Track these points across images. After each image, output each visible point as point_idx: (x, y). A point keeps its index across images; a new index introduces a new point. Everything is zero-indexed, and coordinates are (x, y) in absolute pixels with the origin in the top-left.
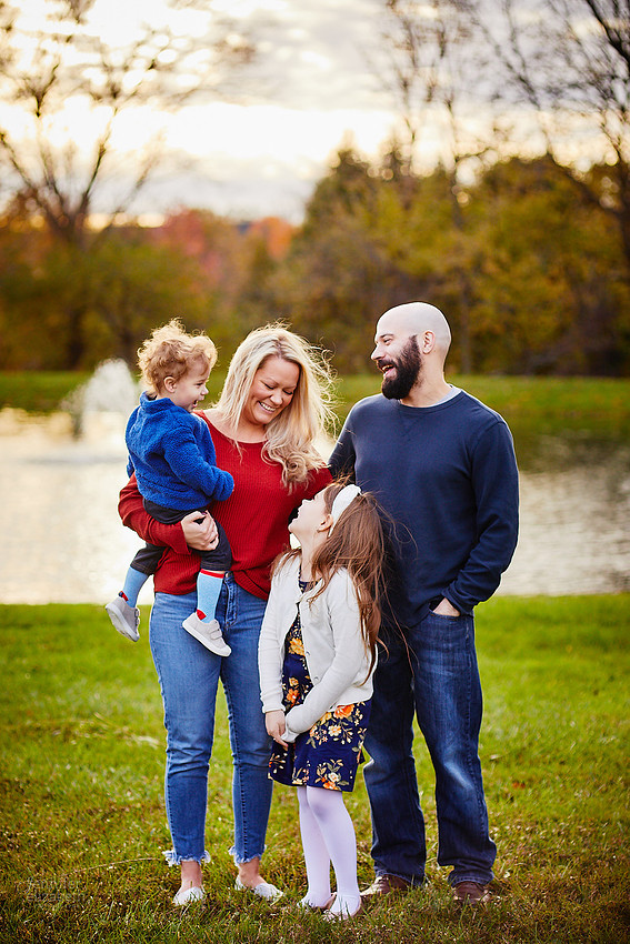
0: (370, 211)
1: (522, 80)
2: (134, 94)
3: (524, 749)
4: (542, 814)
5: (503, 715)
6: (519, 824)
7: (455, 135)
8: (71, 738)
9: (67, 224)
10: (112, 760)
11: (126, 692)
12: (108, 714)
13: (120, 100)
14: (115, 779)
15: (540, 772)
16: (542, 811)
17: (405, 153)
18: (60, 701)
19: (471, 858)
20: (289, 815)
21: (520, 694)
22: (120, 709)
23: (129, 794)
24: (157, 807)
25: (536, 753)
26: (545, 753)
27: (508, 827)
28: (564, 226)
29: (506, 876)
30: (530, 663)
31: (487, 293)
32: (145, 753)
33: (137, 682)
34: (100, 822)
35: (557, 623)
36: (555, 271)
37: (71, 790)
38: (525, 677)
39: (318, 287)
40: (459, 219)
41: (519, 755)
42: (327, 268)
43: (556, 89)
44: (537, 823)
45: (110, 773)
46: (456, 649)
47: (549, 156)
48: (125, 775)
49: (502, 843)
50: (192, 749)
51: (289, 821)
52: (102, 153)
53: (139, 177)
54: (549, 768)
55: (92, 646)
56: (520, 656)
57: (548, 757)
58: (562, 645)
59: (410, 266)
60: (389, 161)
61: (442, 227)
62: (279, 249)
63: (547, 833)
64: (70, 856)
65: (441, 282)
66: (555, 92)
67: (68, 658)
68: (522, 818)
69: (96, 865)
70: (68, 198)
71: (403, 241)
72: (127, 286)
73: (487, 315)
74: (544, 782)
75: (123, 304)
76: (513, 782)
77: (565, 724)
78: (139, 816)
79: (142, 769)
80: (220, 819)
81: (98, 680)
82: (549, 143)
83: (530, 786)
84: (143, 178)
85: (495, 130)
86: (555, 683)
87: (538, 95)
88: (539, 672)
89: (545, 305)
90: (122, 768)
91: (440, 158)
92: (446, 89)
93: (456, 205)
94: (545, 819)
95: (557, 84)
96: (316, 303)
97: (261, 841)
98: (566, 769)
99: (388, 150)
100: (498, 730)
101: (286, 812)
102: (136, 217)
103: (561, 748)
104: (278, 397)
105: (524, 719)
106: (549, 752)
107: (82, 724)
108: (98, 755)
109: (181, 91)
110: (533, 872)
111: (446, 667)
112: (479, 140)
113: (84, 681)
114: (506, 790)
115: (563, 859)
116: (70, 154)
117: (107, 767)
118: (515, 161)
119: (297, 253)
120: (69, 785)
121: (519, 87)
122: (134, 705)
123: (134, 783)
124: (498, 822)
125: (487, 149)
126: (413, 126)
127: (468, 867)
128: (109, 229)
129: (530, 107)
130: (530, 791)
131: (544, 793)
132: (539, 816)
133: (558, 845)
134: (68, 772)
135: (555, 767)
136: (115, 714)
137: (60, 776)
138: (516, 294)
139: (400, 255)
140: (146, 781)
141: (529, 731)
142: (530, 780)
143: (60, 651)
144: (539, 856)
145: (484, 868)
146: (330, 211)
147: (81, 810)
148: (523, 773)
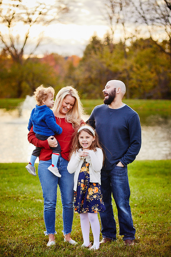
0: (101, 53)
1: (143, 17)
2: (36, 21)
3: (144, 203)
4: (149, 221)
5: (138, 194)
6: (142, 223)
7: (125, 32)
8: (19, 200)
9: (17, 57)
10: (30, 206)
11: (34, 187)
12: (29, 193)
13: (32, 23)
14: (31, 211)
15: (148, 209)
16: (149, 220)
17: (111, 37)
18: (16, 190)
19: (129, 233)
20: (79, 221)
21: (143, 187)
22: (32, 192)
23: (34, 215)
24: (42, 219)
25: (147, 204)
26: (149, 204)
27: (139, 224)
28: (155, 58)
29: (139, 238)
30: (146, 179)
31: (134, 76)
32: (39, 204)
33: (37, 184)
34: (27, 223)
35: (153, 168)
36: (153, 70)
37: (18, 214)
38: (144, 183)
39: (87, 75)
40: (126, 56)
41: (142, 204)
42: (89, 70)
43: (153, 19)
44: (147, 223)
45: (29, 209)
46: (123, 176)
47: (151, 38)
48: (33, 210)
49: (138, 229)
50: (51, 203)
51: (79, 223)
52: (27, 38)
53: (37, 44)
54: (151, 208)
55: (24, 175)
56: (143, 177)
57: (150, 205)
58: (154, 174)
59: (112, 69)
60: (106, 40)
61: (121, 58)
62: (76, 64)
63: (150, 226)
64: (18, 233)
65: (121, 73)
66: (152, 20)
67: (18, 178)
68: (143, 222)
69: (25, 235)
70: (17, 50)
71: (111, 62)
72: (34, 75)
73: (134, 82)
74: (149, 212)
75: (33, 80)
76: (141, 212)
77: (155, 196)
78: (37, 221)
79: (38, 208)
80: (60, 222)
81: (26, 184)
82: (151, 34)
83: (146, 213)
84: (38, 44)
85: (136, 31)
86: (153, 184)
87: (148, 21)
88: (148, 181)
89: (150, 79)
90: (33, 208)
91: (121, 38)
92: (122, 20)
93: (125, 52)
94: (149, 222)
95: (153, 18)
96: (86, 79)
97: (71, 228)
98: (155, 208)
99: (106, 36)
100: (137, 197)
101: (78, 220)
102: (36, 55)
103: (154, 202)
104: (69, 107)
105: (144, 194)
106: (151, 204)
107: (22, 196)
108: (26, 205)
109: (49, 20)
110: (146, 237)
111: (120, 181)
112: (131, 34)
113: (22, 184)
114: (139, 214)
115: (154, 233)
116: (18, 38)
117: (28, 208)
118: (141, 39)
119: (81, 65)
120: (18, 213)
121: (142, 19)
122: (36, 191)
123: (36, 212)
124: (136, 223)
125: (134, 36)
126: (113, 30)
127: (128, 235)
128: (29, 59)
129: (145, 24)
130: (145, 214)
131: (149, 215)
132: (148, 221)
133: (153, 229)
134: (18, 209)
135: (152, 208)
136: (31, 193)
137: (15, 210)
138: (142, 77)
139: (109, 66)
140: (39, 212)
141: (145, 198)
142: (146, 211)
143: (16, 176)
144: (148, 232)
145: (133, 236)
146: (90, 53)
147: (21, 220)
148: (143, 209)
